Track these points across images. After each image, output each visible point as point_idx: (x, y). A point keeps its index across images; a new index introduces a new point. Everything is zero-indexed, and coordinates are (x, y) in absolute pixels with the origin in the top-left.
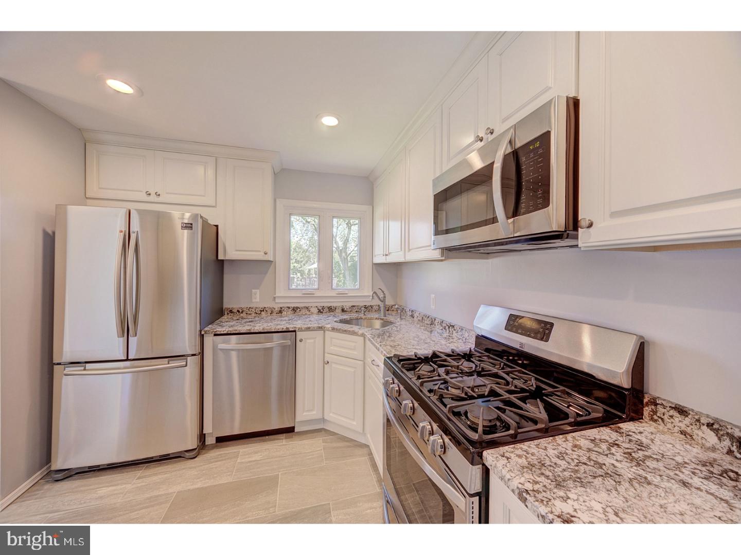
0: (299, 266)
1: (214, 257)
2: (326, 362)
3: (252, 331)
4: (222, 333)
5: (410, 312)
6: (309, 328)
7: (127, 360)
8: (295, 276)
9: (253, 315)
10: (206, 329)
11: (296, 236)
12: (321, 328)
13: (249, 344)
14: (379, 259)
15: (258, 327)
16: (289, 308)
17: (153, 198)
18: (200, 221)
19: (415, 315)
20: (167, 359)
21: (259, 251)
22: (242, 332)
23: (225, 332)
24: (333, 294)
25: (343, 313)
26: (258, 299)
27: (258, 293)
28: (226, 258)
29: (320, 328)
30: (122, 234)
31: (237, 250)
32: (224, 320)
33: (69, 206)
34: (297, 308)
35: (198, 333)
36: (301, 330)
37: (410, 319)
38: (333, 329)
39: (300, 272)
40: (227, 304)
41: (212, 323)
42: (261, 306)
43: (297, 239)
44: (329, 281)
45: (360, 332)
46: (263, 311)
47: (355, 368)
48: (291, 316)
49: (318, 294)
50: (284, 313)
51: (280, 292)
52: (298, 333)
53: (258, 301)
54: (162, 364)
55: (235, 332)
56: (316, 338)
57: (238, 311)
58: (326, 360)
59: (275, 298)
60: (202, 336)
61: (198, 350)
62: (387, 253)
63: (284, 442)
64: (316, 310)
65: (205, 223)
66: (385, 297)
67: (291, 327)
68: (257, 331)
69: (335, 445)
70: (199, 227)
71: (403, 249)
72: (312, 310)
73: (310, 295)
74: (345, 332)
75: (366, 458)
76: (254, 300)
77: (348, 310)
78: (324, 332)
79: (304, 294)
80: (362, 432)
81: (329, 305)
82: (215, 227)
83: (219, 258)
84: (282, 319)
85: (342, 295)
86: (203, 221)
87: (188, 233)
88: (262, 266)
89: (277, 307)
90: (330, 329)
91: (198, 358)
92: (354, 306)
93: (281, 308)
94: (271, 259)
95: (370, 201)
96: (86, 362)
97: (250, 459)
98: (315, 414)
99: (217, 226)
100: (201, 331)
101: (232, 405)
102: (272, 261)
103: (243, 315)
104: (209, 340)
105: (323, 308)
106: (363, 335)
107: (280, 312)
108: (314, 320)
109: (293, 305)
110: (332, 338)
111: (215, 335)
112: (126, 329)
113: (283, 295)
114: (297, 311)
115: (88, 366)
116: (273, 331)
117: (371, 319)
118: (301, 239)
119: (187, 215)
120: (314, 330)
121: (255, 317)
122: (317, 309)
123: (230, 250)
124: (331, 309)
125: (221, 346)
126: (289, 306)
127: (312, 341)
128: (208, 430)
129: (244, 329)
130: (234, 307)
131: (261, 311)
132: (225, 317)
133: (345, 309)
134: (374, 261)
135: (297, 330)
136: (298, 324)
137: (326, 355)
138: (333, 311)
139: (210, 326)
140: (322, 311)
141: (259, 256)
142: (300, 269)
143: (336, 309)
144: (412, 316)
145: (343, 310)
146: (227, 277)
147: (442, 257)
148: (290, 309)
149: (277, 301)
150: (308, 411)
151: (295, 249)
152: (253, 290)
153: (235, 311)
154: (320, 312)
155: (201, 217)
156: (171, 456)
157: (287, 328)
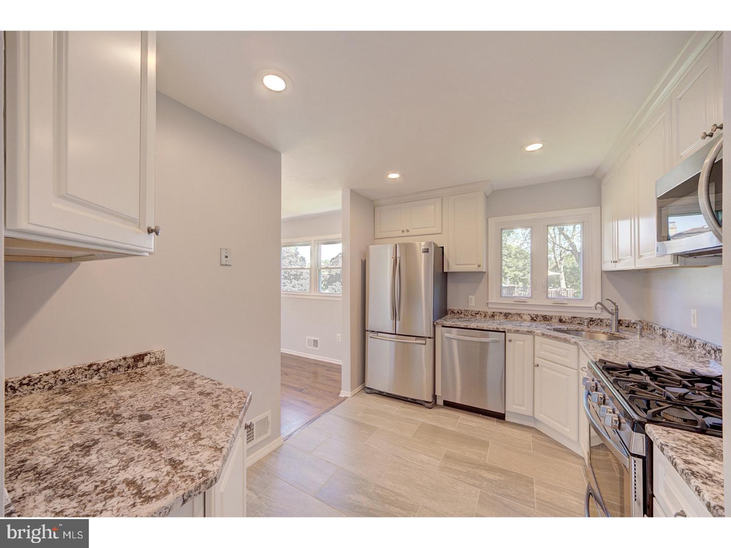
0: (522, 274)
1: (441, 271)
2: (536, 365)
3: (468, 327)
4: (447, 325)
5: (661, 331)
6: (518, 331)
7: (395, 334)
8: (516, 286)
9: (470, 316)
10: (437, 321)
11: (516, 240)
12: (531, 332)
13: (468, 337)
14: (609, 267)
15: (473, 325)
16: (501, 313)
17: (405, 234)
18: (433, 246)
19: (669, 334)
20: (415, 338)
21: (474, 264)
22: (461, 327)
23: (449, 325)
24: (549, 303)
25: (560, 323)
26: (473, 304)
27: (474, 299)
28: (449, 271)
29: (529, 332)
30: (393, 259)
31: (457, 265)
32: (448, 318)
33: (370, 246)
34: (509, 314)
35: (432, 323)
36: (510, 331)
37: (660, 339)
38: (543, 335)
39: (522, 280)
40: (450, 306)
41: (440, 318)
42: (477, 309)
43: (518, 244)
44: (544, 290)
45: (573, 340)
46: (478, 314)
47: (568, 375)
48: (503, 321)
49: (530, 302)
50: (497, 317)
51: (493, 298)
52: (507, 334)
53: (474, 305)
54: (413, 340)
55: (456, 326)
56: (525, 341)
57: (458, 312)
58: (536, 363)
59: (488, 303)
60: (434, 326)
61: (432, 336)
62: (617, 260)
63: (495, 423)
64: (529, 318)
65: (436, 246)
66: (617, 309)
67: (501, 328)
68: (472, 328)
69: (544, 443)
70: (432, 251)
71: (633, 256)
72: (525, 317)
73: (521, 302)
74: (556, 338)
75: (581, 467)
76: (470, 304)
77: (567, 321)
78: (534, 337)
79: (516, 301)
80: (576, 440)
81: (544, 314)
82: (441, 249)
83: (444, 271)
84: (494, 321)
85: (560, 304)
86: (435, 246)
87: (425, 255)
88: (476, 277)
89: (490, 312)
90: (540, 334)
91: (432, 340)
92: (574, 317)
93: (494, 313)
94: (484, 270)
95: (598, 201)
96: (378, 332)
97: (467, 424)
98: (525, 410)
99: (443, 247)
100: (434, 322)
101: (454, 379)
102: (485, 272)
103: (462, 315)
104: (439, 329)
105: (537, 316)
106: (576, 343)
107: (493, 316)
108: (526, 325)
109: (505, 311)
110: (542, 343)
111: (443, 326)
112: (395, 315)
113: (495, 301)
114: (509, 317)
115: (379, 334)
116: (485, 329)
117: (596, 332)
118: (523, 243)
119: (423, 243)
120: (522, 333)
121: (471, 318)
122: (529, 316)
123: (452, 266)
124: (545, 318)
125: (447, 335)
126: (500, 311)
127: (522, 343)
128: (438, 393)
129: (463, 325)
130: (455, 308)
131: (476, 314)
132: (448, 316)
133: (564, 320)
134: (603, 268)
135: (506, 331)
136: (508, 326)
137: (536, 358)
138: (548, 321)
139: (439, 320)
140: (535, 319)
141: (474, 268)
142: (524, 278)
143: (551, 318)
144: (664, 336)
145: (561, 321)
146: (450, 286)
147: (674, 263)
148: (502, 315)
149: (490, 306)
150: (517, 405)
151: (515, 255)
152: (470, 296)
153: (456, 312)
154: (532, 319)
155: (434, 243)
156: (417, 402)
157: (497, 328)
